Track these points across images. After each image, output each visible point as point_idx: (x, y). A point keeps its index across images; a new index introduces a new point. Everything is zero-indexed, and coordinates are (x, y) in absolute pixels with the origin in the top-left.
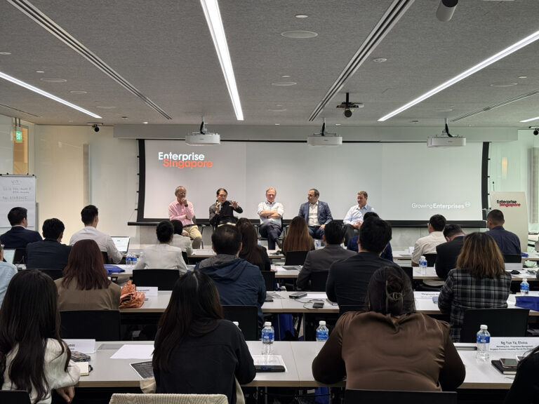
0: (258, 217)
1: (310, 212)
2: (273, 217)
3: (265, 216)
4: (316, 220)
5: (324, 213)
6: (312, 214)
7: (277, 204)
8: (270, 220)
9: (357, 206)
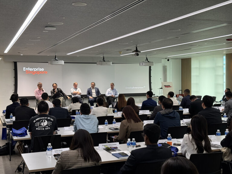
0: (71, 94)
1: (92, 92)
2: (78, 94)
3: (74, 94)
4: (95, 95)
5: (98, 92)
6: (93, 92)
7: (78, 89)
8: (77, 95)
9: (110, 89)
